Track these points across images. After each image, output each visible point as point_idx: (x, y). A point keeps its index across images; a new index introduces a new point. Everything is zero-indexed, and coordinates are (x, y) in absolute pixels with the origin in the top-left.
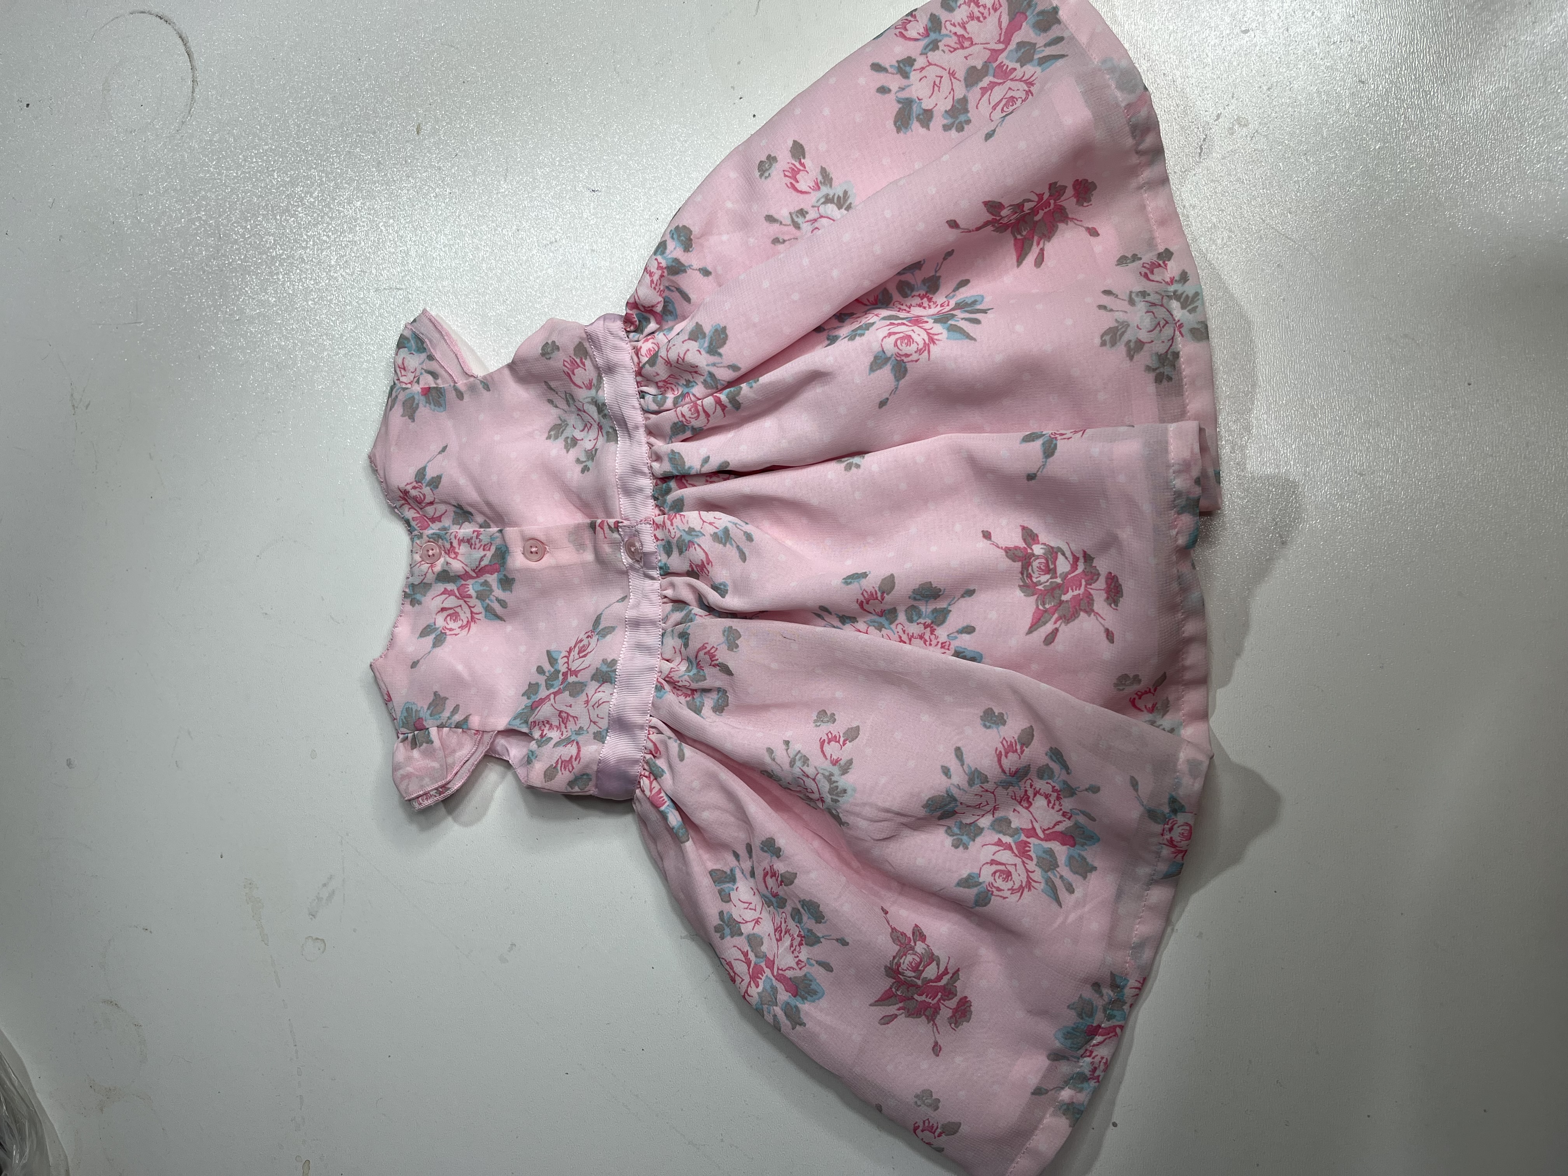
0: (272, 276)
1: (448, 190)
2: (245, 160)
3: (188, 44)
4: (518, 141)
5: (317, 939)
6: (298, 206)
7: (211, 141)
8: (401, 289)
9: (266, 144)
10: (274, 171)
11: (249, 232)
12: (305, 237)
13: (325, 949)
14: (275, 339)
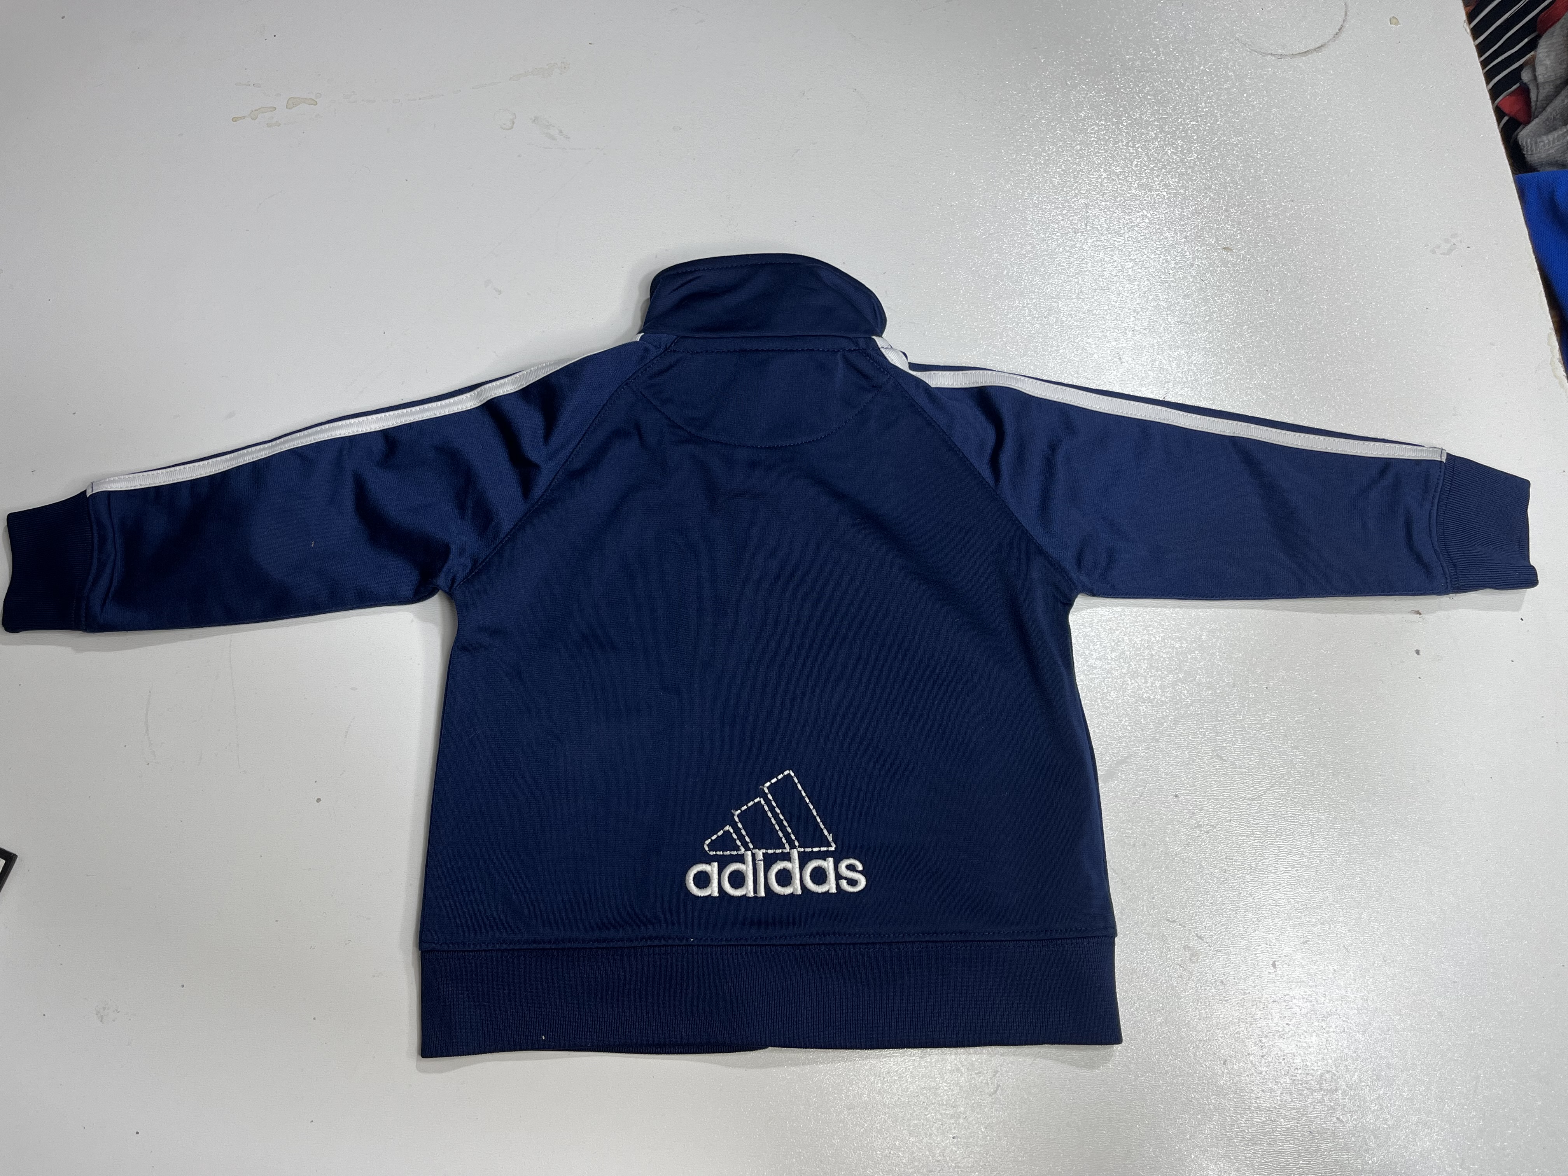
0: (1104, 115)
1: (1171, 272)
2: (1209, 97)
3: (1315, 53)
4: (1213, 335)
5: (513, 123)
6: (1165, 141)
7: (1227, 67)
8: (1087, 227)
9: (1222, 116)
10: (1197, 122)
11: (1143, 97)
12: (1137, 146)
13: (504, 129)
14: (1048, 115)
